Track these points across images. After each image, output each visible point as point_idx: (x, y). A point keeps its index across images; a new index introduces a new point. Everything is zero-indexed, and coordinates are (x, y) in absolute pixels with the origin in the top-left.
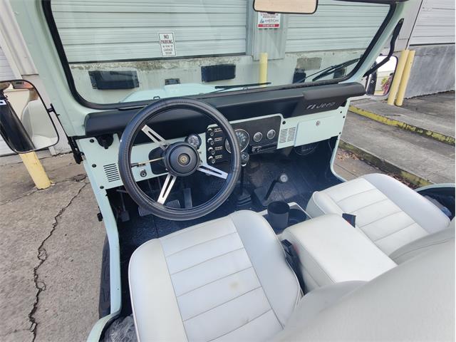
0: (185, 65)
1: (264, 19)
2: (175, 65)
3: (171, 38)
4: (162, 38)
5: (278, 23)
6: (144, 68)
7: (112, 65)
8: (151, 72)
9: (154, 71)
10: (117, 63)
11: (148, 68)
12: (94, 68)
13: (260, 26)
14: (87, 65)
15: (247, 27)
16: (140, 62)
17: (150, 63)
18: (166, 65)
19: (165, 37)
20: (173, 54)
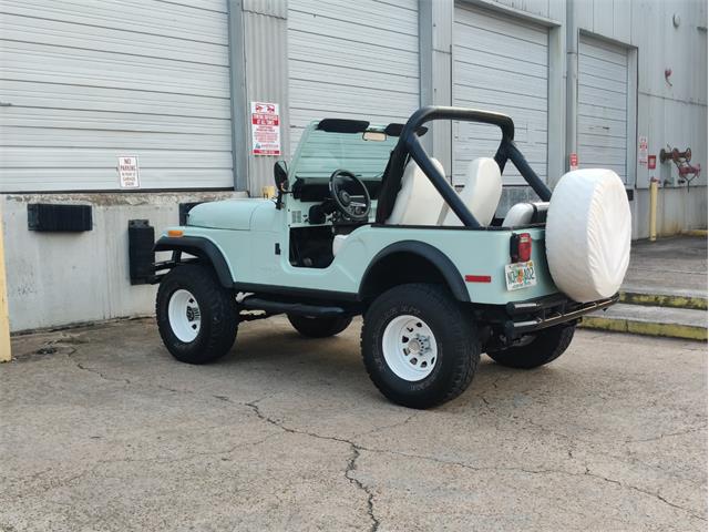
0: (157, 200)
1: (260, 144)
2: (143, 199)
3: (133, 162)
4: (122, 163)
5: (279, 149)
6: (102, 202)
7: (60, 196)
8: (110, 208)
9: (115, 207)
10: (66, 195)
11: (108, 203)
12: (36, 200)
13: (256, 151)
14: (28, 196)
15: (233, 152)
16: (97, 195)
17: (110, 196)
18: (131, 199)
19: (126, 162)
20: (136, 185)
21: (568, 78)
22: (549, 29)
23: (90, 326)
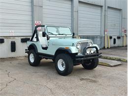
8: (8, 39)
16: (5, 37)
20: (14, 35)
21: (105, 16)
22: (101, 7)
23: (4, 58)
